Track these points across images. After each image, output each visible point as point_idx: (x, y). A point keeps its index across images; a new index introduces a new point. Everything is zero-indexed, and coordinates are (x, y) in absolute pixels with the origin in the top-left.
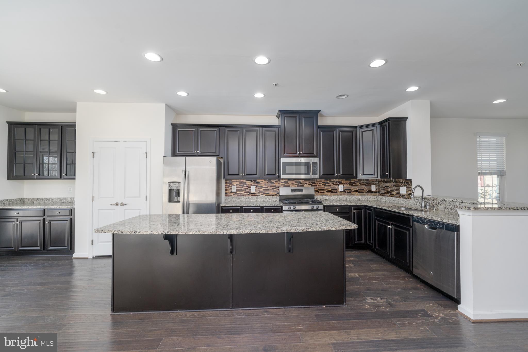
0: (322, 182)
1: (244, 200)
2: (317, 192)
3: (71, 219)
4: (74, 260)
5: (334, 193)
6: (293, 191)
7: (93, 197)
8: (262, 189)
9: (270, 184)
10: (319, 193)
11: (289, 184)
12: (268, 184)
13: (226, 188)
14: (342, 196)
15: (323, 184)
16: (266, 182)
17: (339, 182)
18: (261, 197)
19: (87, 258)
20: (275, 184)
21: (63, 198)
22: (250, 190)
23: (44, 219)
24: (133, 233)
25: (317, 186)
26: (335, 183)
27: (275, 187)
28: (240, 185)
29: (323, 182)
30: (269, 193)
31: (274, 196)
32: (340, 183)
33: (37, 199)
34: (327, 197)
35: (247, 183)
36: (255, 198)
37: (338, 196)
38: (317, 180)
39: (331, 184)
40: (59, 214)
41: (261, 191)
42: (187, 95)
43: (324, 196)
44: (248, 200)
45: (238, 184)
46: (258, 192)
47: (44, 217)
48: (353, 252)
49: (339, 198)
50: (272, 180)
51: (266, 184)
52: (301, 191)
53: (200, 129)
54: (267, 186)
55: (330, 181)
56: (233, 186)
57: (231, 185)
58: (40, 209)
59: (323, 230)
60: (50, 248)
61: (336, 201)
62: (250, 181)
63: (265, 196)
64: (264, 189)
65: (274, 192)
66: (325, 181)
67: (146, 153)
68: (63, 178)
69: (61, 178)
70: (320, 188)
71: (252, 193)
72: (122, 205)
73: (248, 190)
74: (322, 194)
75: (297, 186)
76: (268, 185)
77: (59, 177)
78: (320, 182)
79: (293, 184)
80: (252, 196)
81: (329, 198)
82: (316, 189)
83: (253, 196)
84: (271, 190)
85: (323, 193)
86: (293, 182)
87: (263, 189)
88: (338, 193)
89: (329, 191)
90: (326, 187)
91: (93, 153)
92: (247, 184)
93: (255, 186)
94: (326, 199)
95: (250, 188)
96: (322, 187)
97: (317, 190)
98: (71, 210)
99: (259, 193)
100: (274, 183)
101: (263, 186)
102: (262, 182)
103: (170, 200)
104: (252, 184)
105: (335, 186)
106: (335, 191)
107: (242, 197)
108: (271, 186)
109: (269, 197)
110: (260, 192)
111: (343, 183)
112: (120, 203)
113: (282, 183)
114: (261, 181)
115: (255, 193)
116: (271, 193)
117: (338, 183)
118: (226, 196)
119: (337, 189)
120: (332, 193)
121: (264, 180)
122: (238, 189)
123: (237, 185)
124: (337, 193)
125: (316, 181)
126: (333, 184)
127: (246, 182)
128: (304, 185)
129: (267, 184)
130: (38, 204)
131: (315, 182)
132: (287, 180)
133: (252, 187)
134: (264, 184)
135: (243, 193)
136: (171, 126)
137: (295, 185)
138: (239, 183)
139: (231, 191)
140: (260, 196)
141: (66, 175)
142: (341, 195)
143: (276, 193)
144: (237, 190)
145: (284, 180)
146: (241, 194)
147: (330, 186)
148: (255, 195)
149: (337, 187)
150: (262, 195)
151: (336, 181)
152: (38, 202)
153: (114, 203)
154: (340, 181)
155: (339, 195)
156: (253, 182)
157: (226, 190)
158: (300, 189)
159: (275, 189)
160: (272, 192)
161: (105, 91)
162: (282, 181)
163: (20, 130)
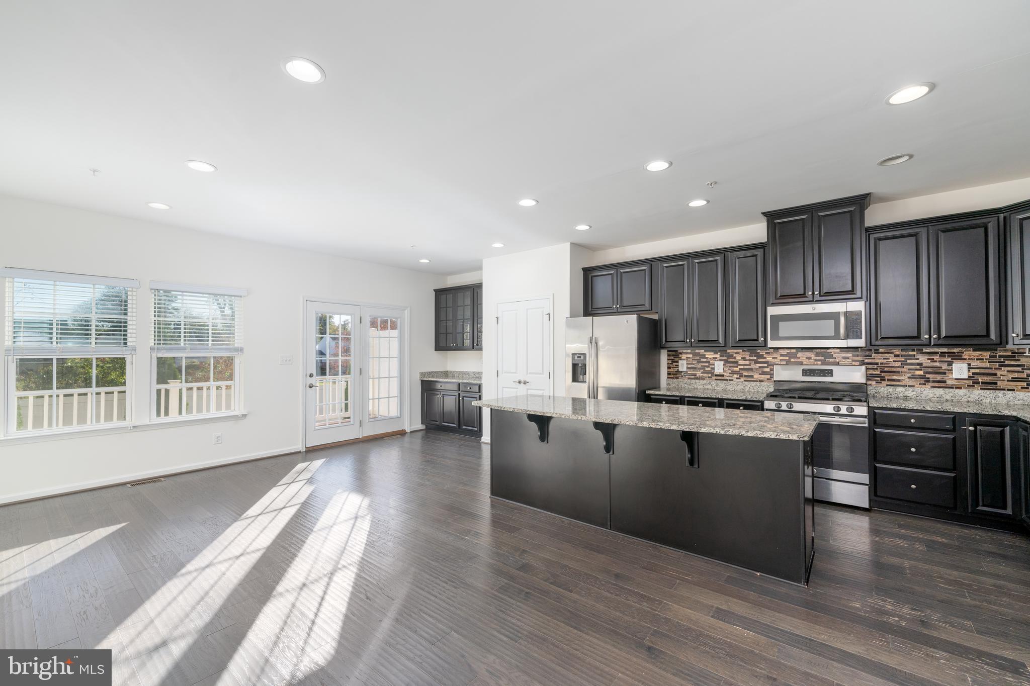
0: (892, 355)
1: (701, 387)
2: (879, 379)
3: (480, 396)
4: (482, 445)
5: (934, 382)
6: (806, 373)
7: (498, 371)
8: (737, 368)
9: (755, 358)
10: (884, 380)
11: (799, 358)
12: (751, 358)
13: (668, 364)
14: (961, 392)
15: (895, 359)
16: (747, 355)
17: (951, 355)
18: (735, 383)
20: (765, 358)
21: (477, 372)
22: (714, 368)
23: (459, 394)
24: (499, 409)
25: (877, 364)
26: (936, 358)
27: (766, 365)
28: (693, 360)
29: (896, 356)
30: (752, 376)
31: (763, 383)
32: (958, 357)
33: (457, 372)
34: (910, 392)
35: (706, 356)
36: (722, 385)
37: (947, 389)
38: (878, 350)
39: (922, 359)
40: (470, 390)
41: (735, 371)
42: (588, 227)
43: (899, 389)
44: (709, 387)
45: (689, 358)
46: (730, 373)
47: (459, 392)
48: (967, 531)
49: (951, 394)
50: (759, 351)
51: (745, 358)
52: (828, 373)
53: (622, 271)
54: (747, 362)
55: (921, 352)
56: (680, 362)
57: (676, 359)
58: (456, 383)
59: (728, 433)
60: (464, 427)
61: (940, 400)
62: (713, 353)
63: (745, 381)
64: (742, 367)
65: (764, 373)
66: (904, 353)
67: (549, 314)
68: (475, 349)
69: (473, 348)
70: (886, 369)
71: (717, 375)
73: (709, 369)
74: (893, 383)
75: (819, 363)
76: (750, 360)
77: (472, 348)
78: (887, 355)
79: (809, 358)
80: (716, 381)
81: (914, 393)
82: (874, 371)
83: (718, 381)
84: (756, 369)
85: (899, 380)
86: (811, 354)
87: (739, 367)
88: (949, 382)
89: (913, 377)
90: (907, 367)
91: (497, 318)
92: (707, 358)
93: (722, 363)
94: (905, 395)
95: (714, 365)
96: (896, 367)
97: (879, 373)
98: (480, 385)
99: (731, 375)
100: (765, 356)
101: (740, 362)
102: (738, 353)
103: (575, 379)
104: (716, 358)
105: (937, 364)
106: (939, 377)
107: (697, 381)
108: (756, 362)
109: (753, 384)
110: (733, 373)
111: (967, 357)
112: (522, 380)
113: (782, 355)
114: (736, 353)
115: (723, 376)
116: (756, 376)
117: (949, 356)
118: (668, 378)
119: (945, 373)
120: (929, 381)
121: (741, 351)
122: (690, 366)
123: (689, 360)
124: (945, 382)
125: (875, 353)
126: (929, 359)
127: (705, 353)
128: (840, 362)
129: (748, 358)
130: (456, 377)
131: (871, 356)
132: (794, 351)
133: (717, 363)
134: (742, 358)
135: (699, 374)
136: (582, 272)
137: (816, 360)
138: (691, 356)
139: (678, 370)
140: (732, 380)
141: (476, 345)
142: (961, 388)
143: (768, 377)
144: (687, 368)
145: (788, 351)
146: (695, 375)
147: (921, 364)
148: (723, 378)
149: (945, 366)
150: (737, 378)
151: (941, 353)
152: (456, 375)
153: (517, 380)
154: (955, 353)
155: (953, 388)
156: (719, 353)
157: (669, 368)
158: (826, 370)
159: (766, 369)
160: (760, 374)
161: (502, 244)
162: (782, 353)
163: (443, 297)
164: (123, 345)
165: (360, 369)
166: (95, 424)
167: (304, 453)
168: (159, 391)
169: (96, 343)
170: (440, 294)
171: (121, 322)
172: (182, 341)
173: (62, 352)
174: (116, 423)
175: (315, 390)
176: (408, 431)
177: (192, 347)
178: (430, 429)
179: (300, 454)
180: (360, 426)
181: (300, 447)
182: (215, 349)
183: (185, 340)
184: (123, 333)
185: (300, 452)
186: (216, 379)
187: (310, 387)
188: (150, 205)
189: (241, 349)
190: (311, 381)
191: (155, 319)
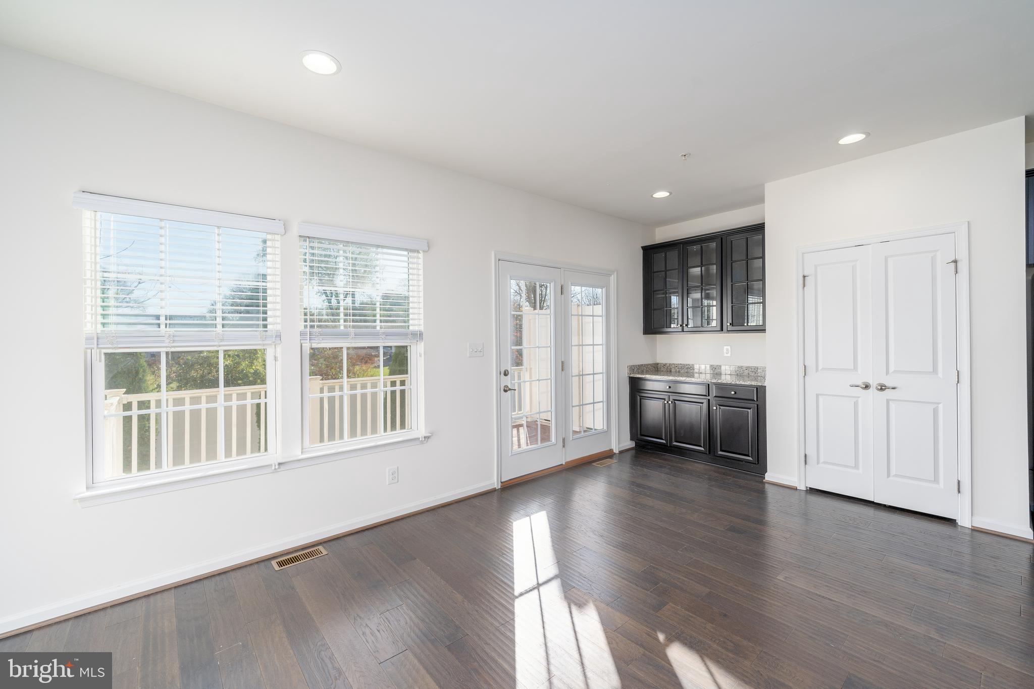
7: (804, 366)
19: (796, 489)
21: (717, 366)
23: (709, 401)
40: (736, 396)
47: (709, 398)
58: (702, 383)
60: (720, 453)
68: (728, 331)
69: (722, 330)
72: (882, 388)
77: (719, 329)
91: (804, 277)
98: (758, 389)
112: (874, 383)
130: (678, 374)
141: (732, 324)
152: (678, 370)
163: (659, 257)
164: (262, 329)
166: (224, 459)
167: (499, 491)
169: (223, 326)
170: (650, 252)
171: (260, 292)
172: (342, 321)
173: (174, 341)
175: (511, 395)
176: (616, 451)
177: (358, 330)
178: (643, 447)
179: (495, 494)
180: (564, 446)
181: (494, 483)
182: (387, 335)
183: (345, 321)
184: (261, 315)
185: (494, 490)
187: (505, 391)
189: (417, 335)
190: (504, 381)
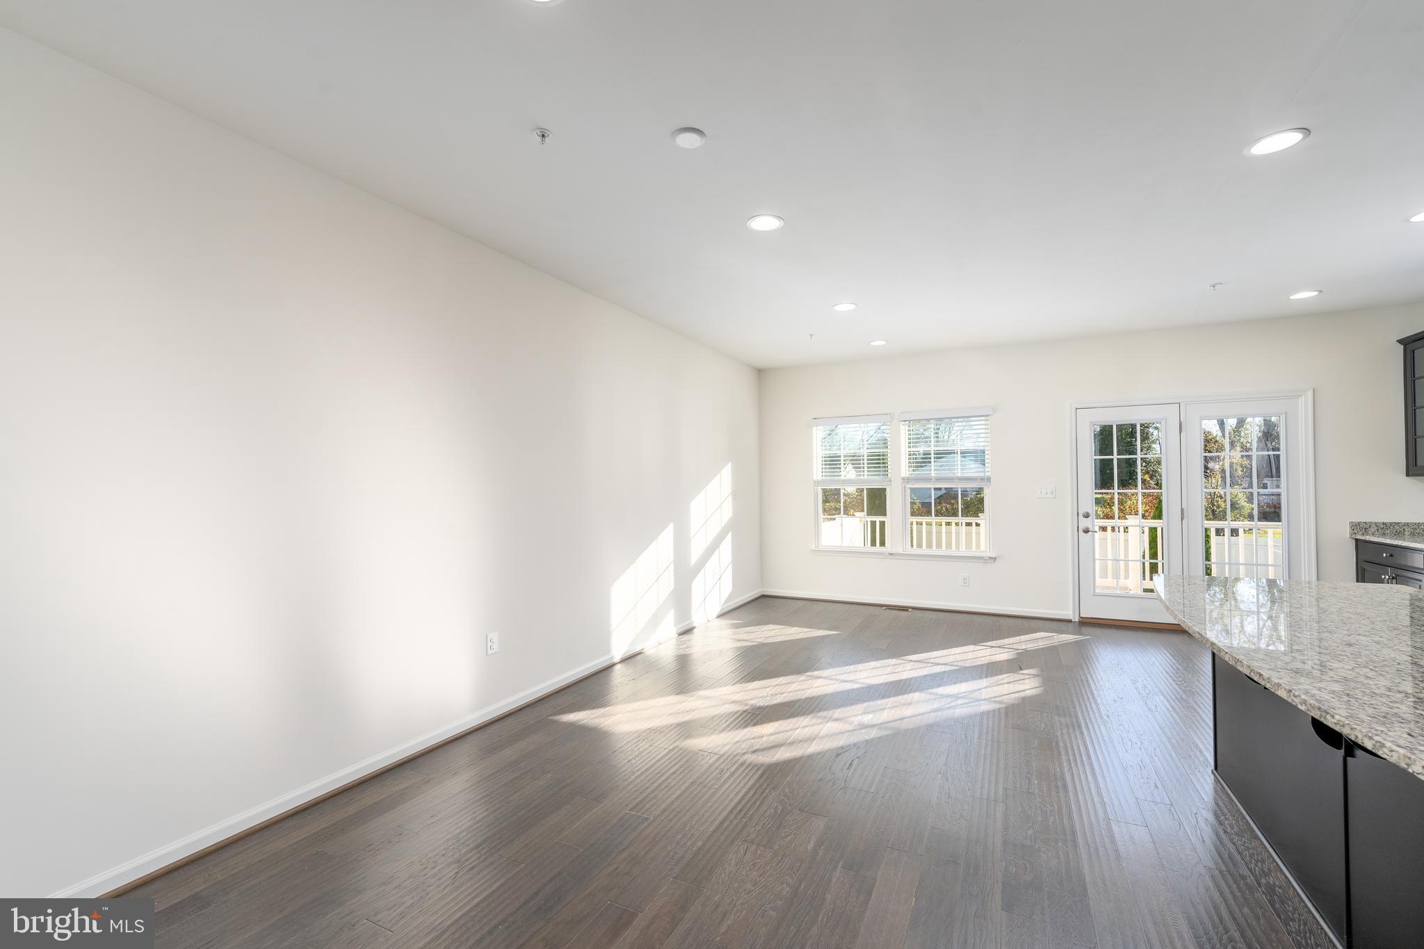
164: (885, 478)
165: (1182, 510)
167: (1077, 624)
168: (873, 523)
169: (867, 475)
171: (880, 456)
174: (878, 548)
175: (1093, 536)
179: (1071, 624)
181: (1070, 614)
185: (1070, 621)
186: (965, 514)
187: (1085, 532)
188: (872, 344)
189: (987, 479)
190: (1084, 523)
191: (910, 450)
